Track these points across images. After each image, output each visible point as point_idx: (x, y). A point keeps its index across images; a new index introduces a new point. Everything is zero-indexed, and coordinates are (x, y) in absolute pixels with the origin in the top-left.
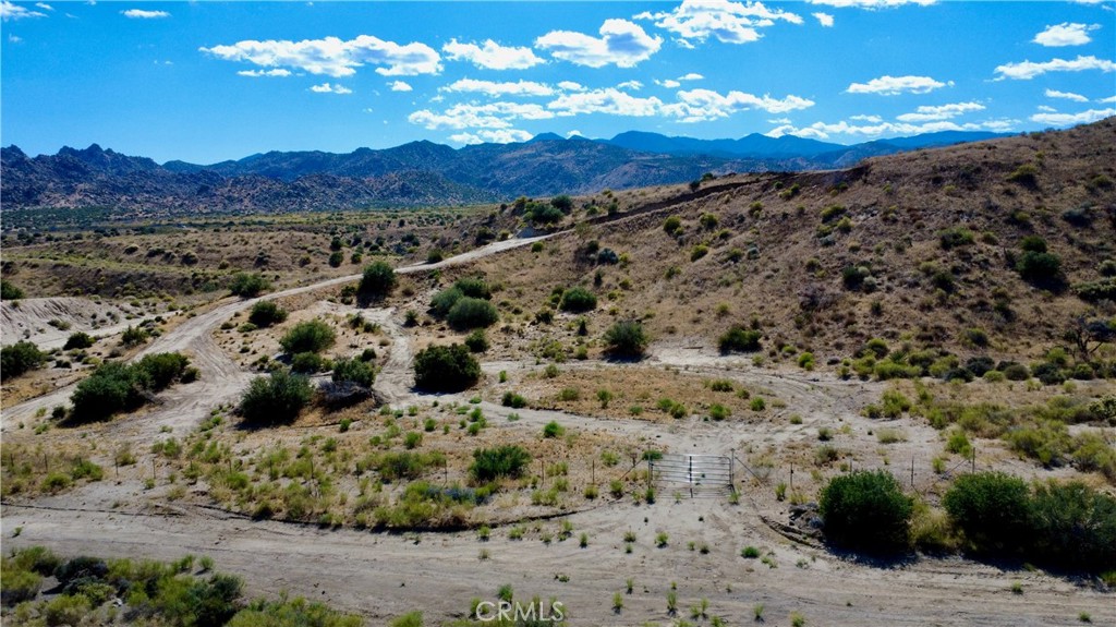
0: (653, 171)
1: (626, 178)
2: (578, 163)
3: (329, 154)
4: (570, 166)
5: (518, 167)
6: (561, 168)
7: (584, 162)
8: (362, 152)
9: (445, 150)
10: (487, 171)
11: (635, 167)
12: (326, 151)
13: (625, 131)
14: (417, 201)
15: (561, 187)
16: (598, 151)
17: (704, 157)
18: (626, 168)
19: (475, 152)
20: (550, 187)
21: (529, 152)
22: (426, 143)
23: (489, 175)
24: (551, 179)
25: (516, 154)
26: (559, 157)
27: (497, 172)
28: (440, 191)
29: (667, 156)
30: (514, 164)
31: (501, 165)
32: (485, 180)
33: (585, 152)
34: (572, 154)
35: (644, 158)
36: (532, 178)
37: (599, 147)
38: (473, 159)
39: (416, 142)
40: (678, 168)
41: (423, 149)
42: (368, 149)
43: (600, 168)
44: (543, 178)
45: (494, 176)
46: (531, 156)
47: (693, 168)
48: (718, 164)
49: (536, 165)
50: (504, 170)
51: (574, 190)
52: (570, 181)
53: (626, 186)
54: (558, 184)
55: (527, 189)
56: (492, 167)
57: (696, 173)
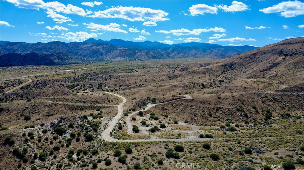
0: (124, 52)
1: (117, 54)
2: (103, 49)
3: (28, 43)
4: (101, 50)
5: (86, 50)
6: (99, 51)
7: (105, 49)
8: (39, 43)
9: (64, 44)
10: (77, 50)
11: (119, 51)
13: (113, 39)
16: (109, 46)
17: (137, 49)
18: (117, 51)
19: (73, 44)
20: (96, 56)
21: (89, 45)
22: (59, 42)
23: (78, 52)
24: (96, 53)
25: (86, 46)
26: (98, 47)
27: (80, 51)
29: (127, 48)
30: (85, 49)
31: (82, 49)
32: (77, 53)
33: (105, 46)
34: (101, 47)
35: (121, 49)
36: (91, 53)
37: (109, 45)
38: (73, 47)
40: (130, 52)
41: (58, 44)
42: (41, 42)
43: (110, 51)
44: (94, 53)
45: (80, 52)
46: (90, 47)
47: (134, 52)
48: (140, 51)
49: (92, 49)
50: (83, 51)
51: (103, 57)
52: (102, 54)
53: (117, 56)
54: (98, 55)
55: (90, 56)
56: (79, 49)
57: (135, 53)
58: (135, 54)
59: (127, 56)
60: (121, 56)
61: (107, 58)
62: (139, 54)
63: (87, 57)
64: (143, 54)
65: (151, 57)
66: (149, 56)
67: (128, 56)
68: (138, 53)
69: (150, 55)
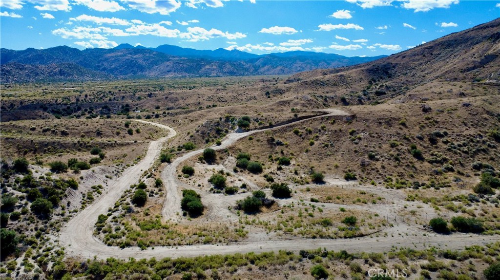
0: (181, 65)
1: (168, 68)
2: (145, 60)
3: (11, 50)
4: (140, 61)
5: (114, 61)
6: (137, 62)
7: (147, 60)
8: (30, 50)
9: (75, 51)
10: (99, 62)
11: (172, 63)
12: (9, 49)
13: (163, 45)
14: (68, 78)
15: (137, 71)
16: (154, 55)
17: (202, 60)
18: (168, 63)
19: (92, 52)
20: (132, 71)
21: (119, 54)
22: (65, 47)
23: (100, 64)
24: (132, 67)
25: (113, 54)
26: (135, 57)
27: (104, 63)
28: (80, 73)
29: (186, 58)
30: (113, 59)
31: (106, 60)
32: (98, 66)
33: (147, 55)
34: (141, 56)
35: (176, 59)
36: (123, 66)
37: (154, 53)
38: (91, 56)
39: (60, 47)
40: (191, 64)
41: (64, 51)
42: (33, 48)
43: (156, 63)
44: (128, 67)
45: (103, 65)
46: (120, 56)
47: (198, 64)
48: (209, 63)
49: (124, 60)
50: (108, 62)
51: (144, 73)
52: (142, 68)
53: (168, 72)
54: (136, 69)
55: (121, 72)
56: (101, 60)
57: (200, 67)
58: (200, 68)
59: (186, 71)
60: (175, 71)
61: (152, 74)
62: (207, 67)
63: (115, 73)
64: (214, 67)
65: (228, 73)
66: (224, 71)
67: (188, 70)
68: (204, 65)
69: (225, 70)
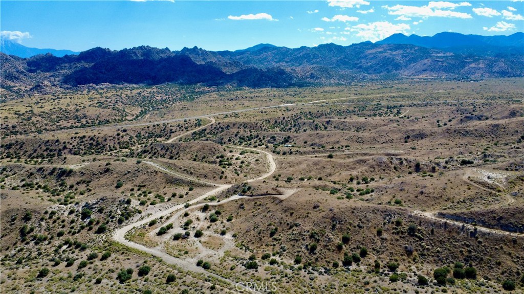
0: (440, 63)
1: (425, 66)
2: (404, 57)
3: (289, 48)
4: (398, 59)
5: (372, 59)
6: (394, 59)
7: (406, 57)
10: (358, 59)
11: (430, 61)
15: (392, 70)
16: (415, 50)
17: (470, 56)
18: (426, 61)
20: (387, 69)
21: (380, 50)
23: (359, 62)
24: (387, 65)
26: (394, 53)
27: (362, 60)
29: (451, 54)
30: (372, 56)
31: (365, 56)
32: (356, 64)
33: (408, 51)
34: (401, 52)
35: (438, 55)
36: (378, 64)
37: (416, 48)
39: (327, 44)
40: (453, 62)
42: (305, 47)
43: (414, 60)
44: (384, 65)
45: (361, 62)
46: (380, 52)
47: (462, 62)
48: (475, 61)
49: (382, 57)
50: (367, 59)
51: (398, 71)
52: (397, 66)
53: (424, 71)
54: (390, 68)
55: (375, 70)
56: (361, 57)
57: (463, 64)
58: (464, 67)
59: (444, 70)
60: (431, 71)
61: (406, 73)
62: (473, 65)
63: (370, 72)
64: (480, 66)
65: (498, 73)
66: (494, 71)
67: (446, 70)
68: (470, 63)
69: (496, 69)
